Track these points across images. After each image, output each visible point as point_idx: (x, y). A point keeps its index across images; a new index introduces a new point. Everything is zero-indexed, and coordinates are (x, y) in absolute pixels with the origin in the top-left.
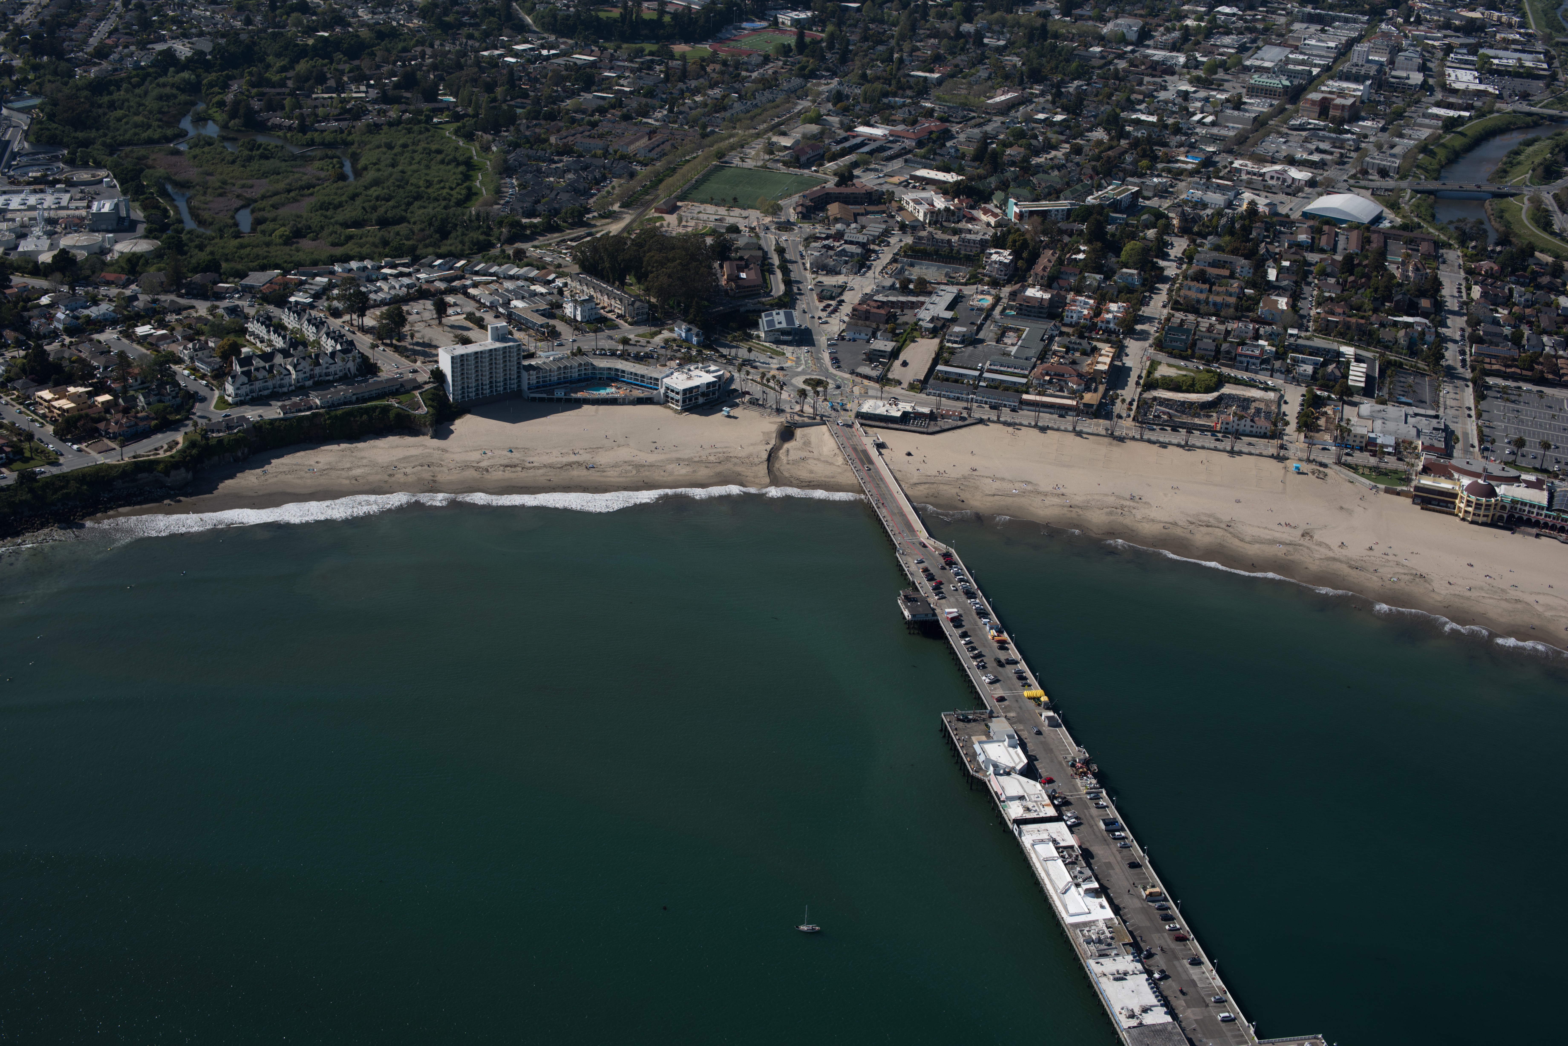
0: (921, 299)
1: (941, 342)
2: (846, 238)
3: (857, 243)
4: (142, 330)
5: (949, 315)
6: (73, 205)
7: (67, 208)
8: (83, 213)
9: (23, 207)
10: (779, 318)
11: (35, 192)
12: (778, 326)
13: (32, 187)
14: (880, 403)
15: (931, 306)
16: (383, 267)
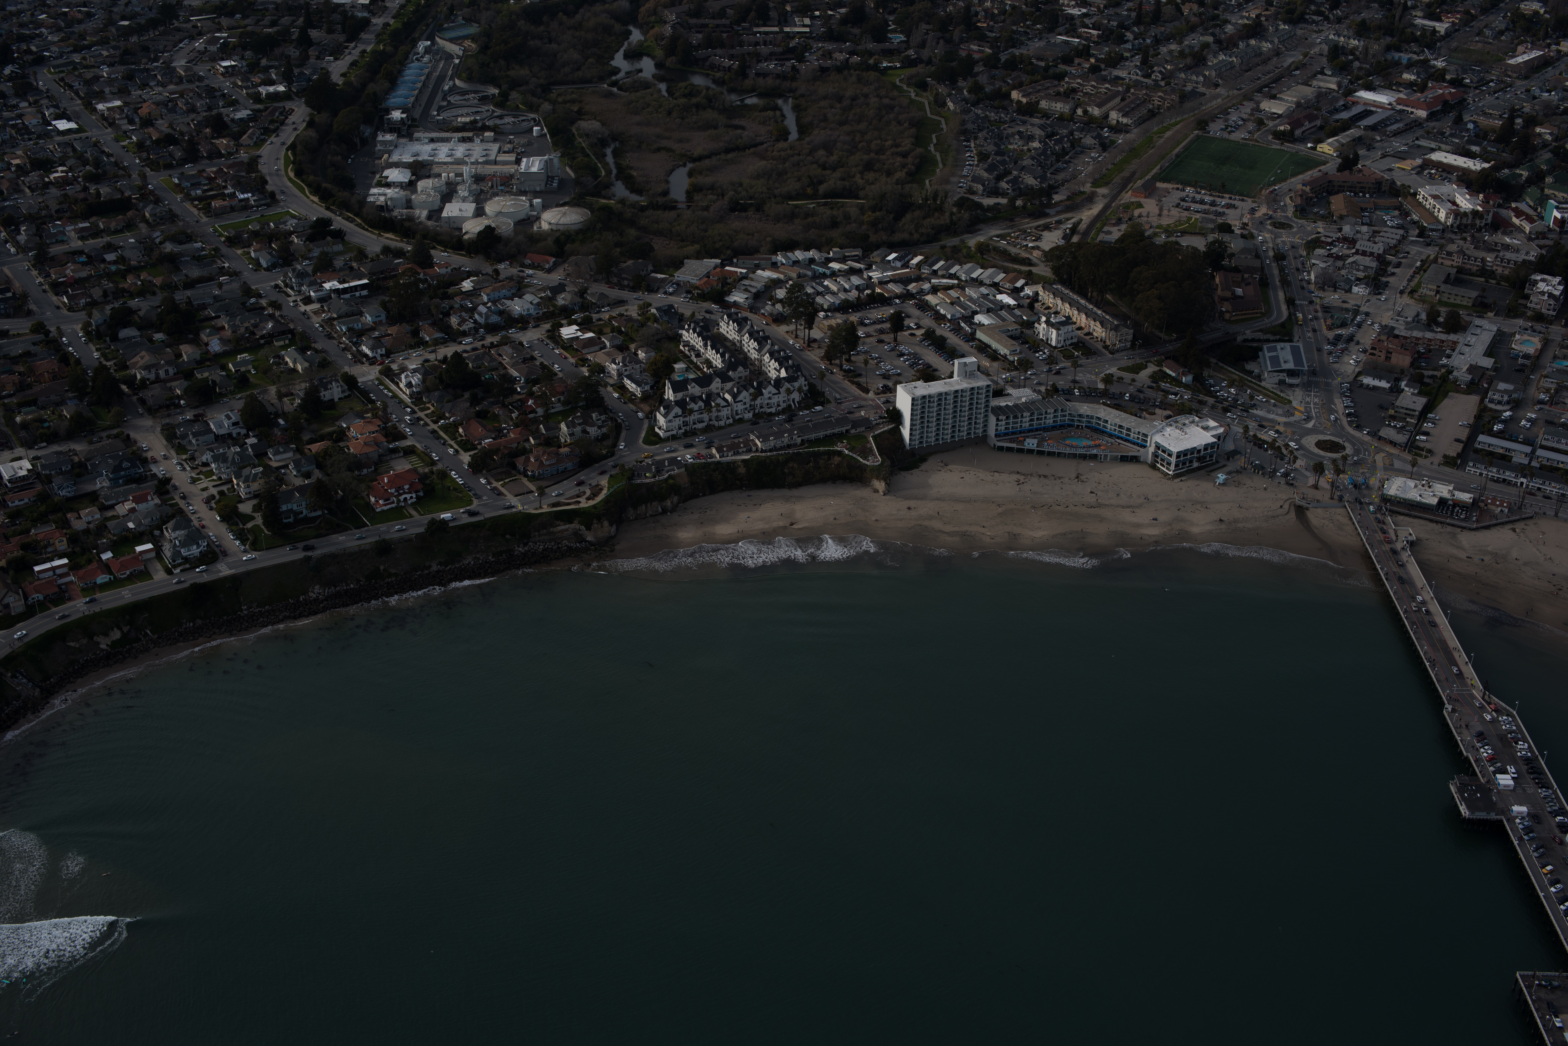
0: (1452, 337)
1: (1482, 401)
2: (1357, 246)
3: (1372, 254)
4: (568, 332)
5: (1488, 363)
6: (502, 158)
7: (495, 163)
8: (512, 169)
9: (449, 159)
10: (1285, 353)
11: (463, 140)
12: (1285, 366)
13: (460, 135)
14: (1411, 483)
15: (1467, 349)
16: (830, 260)
